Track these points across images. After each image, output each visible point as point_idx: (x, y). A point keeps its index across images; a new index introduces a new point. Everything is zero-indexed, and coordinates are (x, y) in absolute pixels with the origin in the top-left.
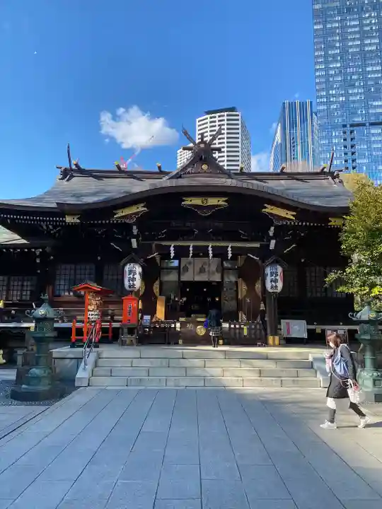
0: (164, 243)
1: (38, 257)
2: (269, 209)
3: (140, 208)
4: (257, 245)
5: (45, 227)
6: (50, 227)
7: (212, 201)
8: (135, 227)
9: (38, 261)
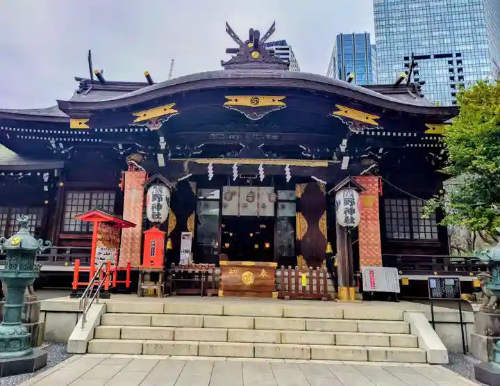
0: (199, 161)
1: (46, 184)
2: (342, 112)
3: (168, 110)
4: (325, 164)
5: (54, 146)
6: (61, 145)
7: (265, 101)
8: (162, 139)
9: (46, 188)
